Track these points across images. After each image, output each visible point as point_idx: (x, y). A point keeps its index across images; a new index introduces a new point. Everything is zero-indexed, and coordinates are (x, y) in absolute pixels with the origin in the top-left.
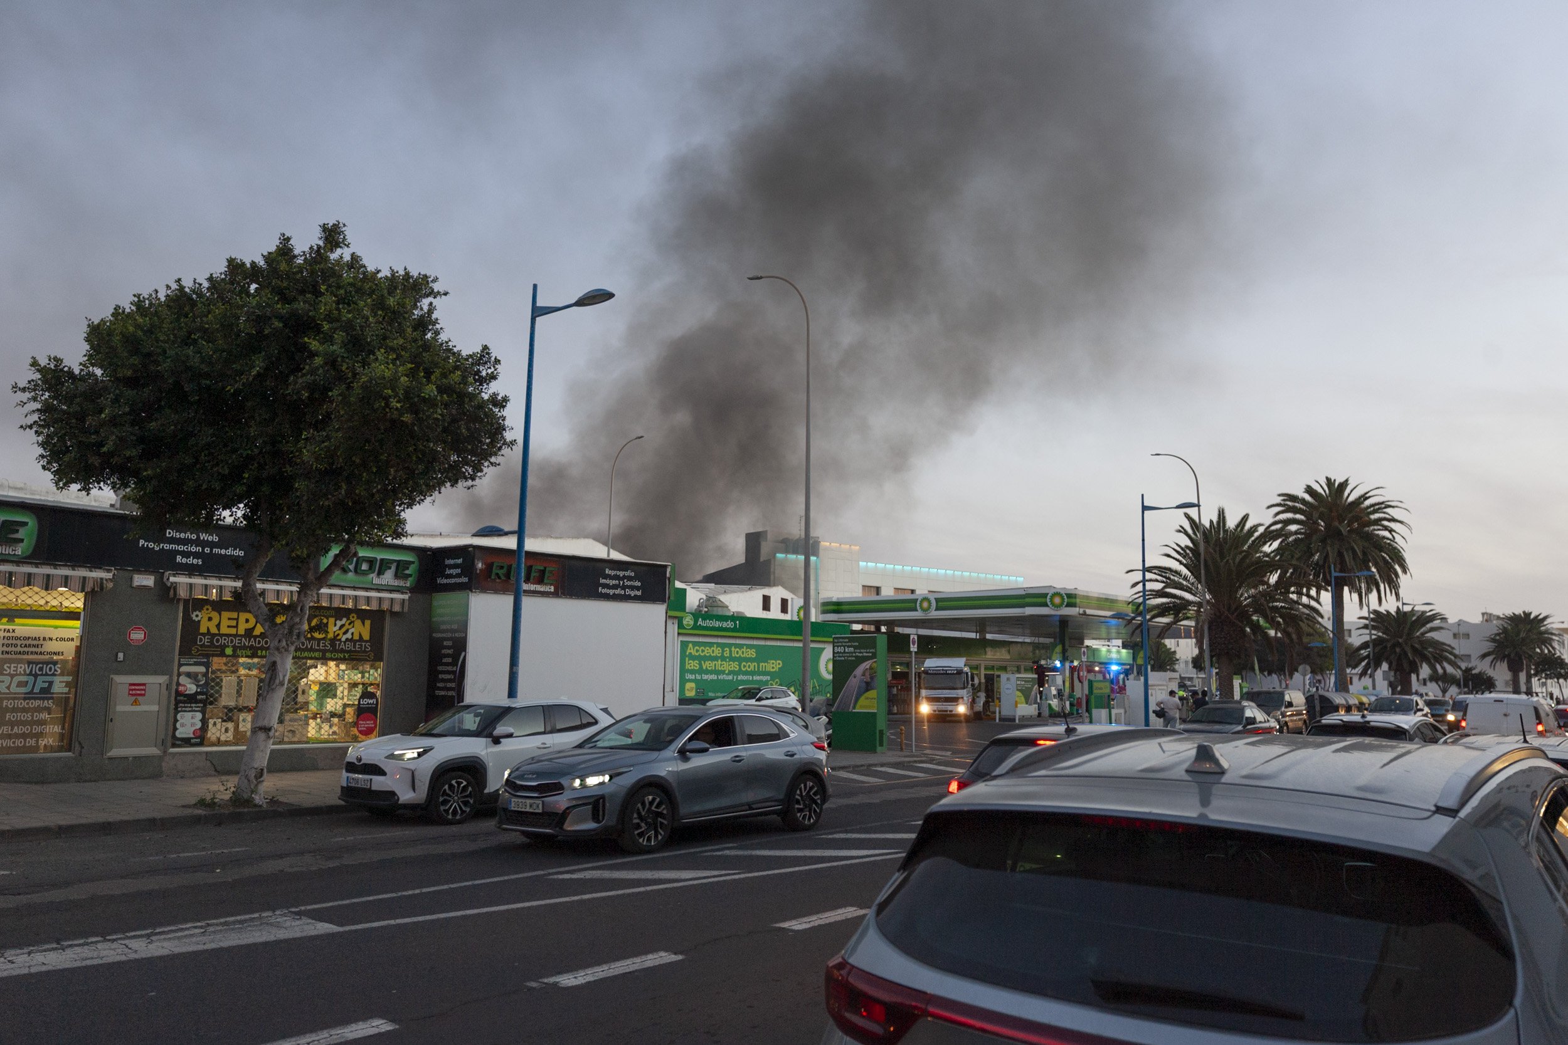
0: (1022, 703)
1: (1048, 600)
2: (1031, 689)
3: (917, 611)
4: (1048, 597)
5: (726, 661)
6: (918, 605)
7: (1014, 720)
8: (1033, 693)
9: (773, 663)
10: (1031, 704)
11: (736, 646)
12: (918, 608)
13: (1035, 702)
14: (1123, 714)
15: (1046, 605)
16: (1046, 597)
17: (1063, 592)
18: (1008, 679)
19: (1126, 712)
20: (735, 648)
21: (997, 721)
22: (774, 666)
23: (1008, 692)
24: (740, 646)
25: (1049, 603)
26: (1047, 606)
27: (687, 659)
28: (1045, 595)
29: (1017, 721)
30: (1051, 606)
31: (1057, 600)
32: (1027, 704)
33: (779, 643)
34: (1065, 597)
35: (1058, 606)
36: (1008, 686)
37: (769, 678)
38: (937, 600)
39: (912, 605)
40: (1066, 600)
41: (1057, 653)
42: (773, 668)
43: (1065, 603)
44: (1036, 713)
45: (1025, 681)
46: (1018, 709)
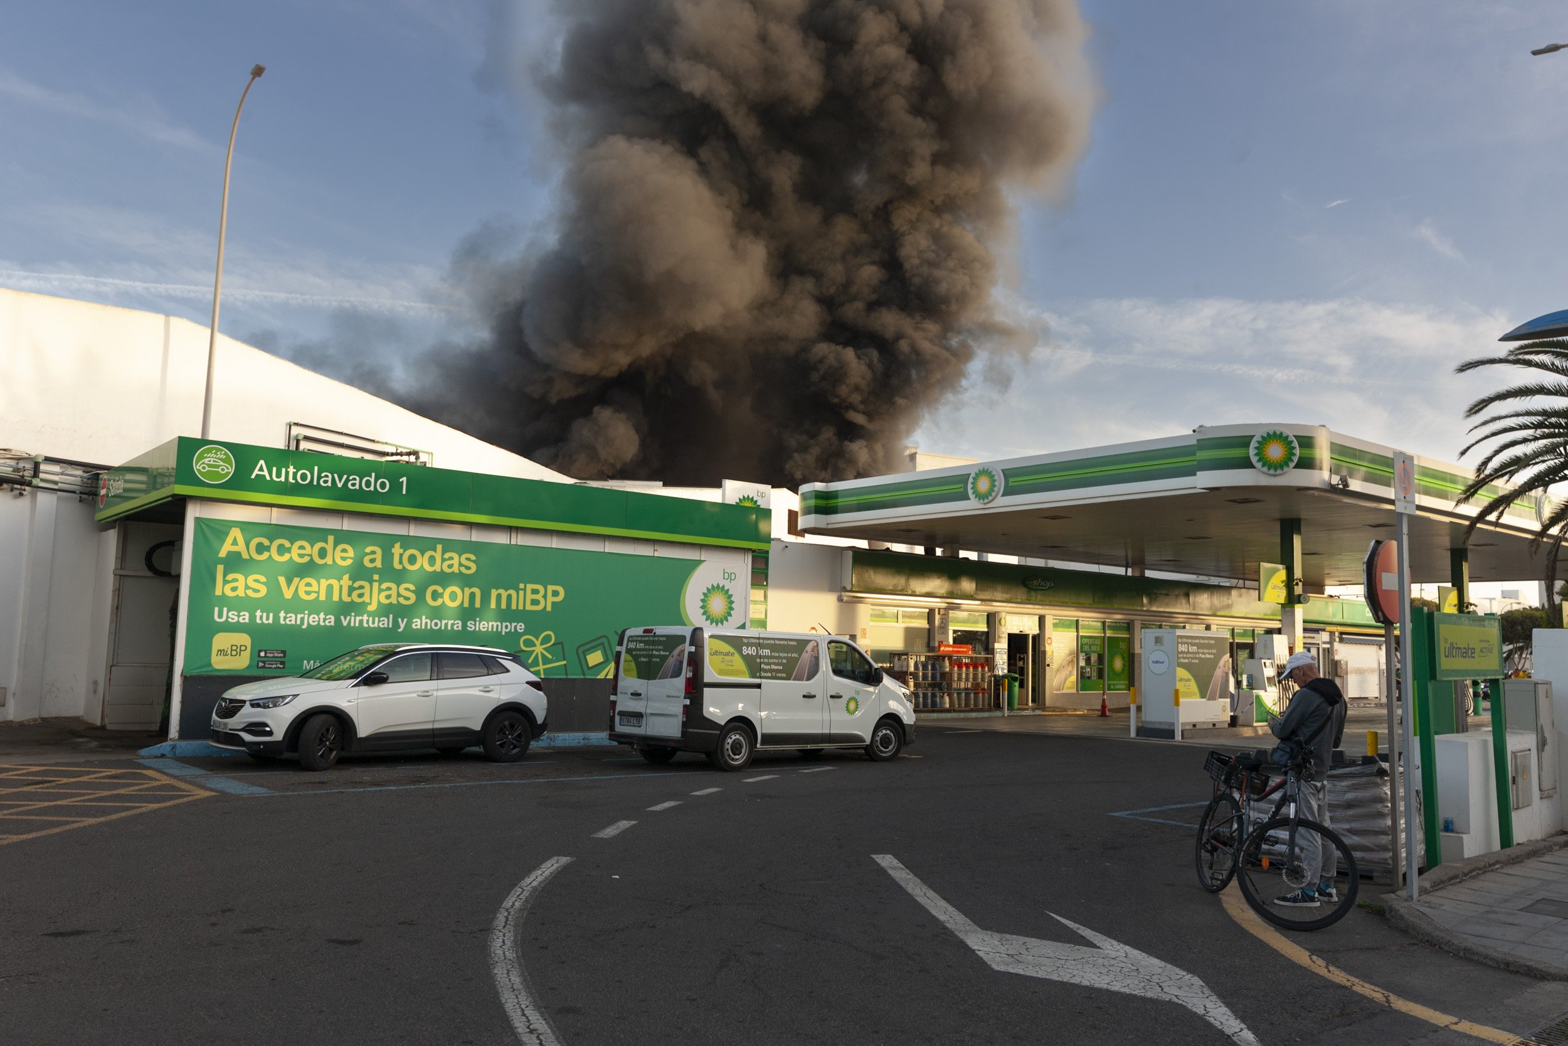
0: (1189, 695)
1: (1252, 452)
2: (1214, 664)
3: (967, 498)
4: (1253, 444)
5: (371, 581)
6: (970, 486)
7: (1170, 734)
8: (1219, 673)
9: (535, 592)
10: (1212, 698)
11: (407, 542)
12: (970, 492)
13: (1224, 693)
14: (1534, 752)
15: (1246, 464)
16: (1247, 445)
17: (1291, 434)
18: (1158, 640)
19: (1542, 744)
20: (405, 547)
21: (1133, 734)
22: (539, 597)
23: (1157, 669)
24: (425, 545)
25: (1254, 460)
26: (1250, 466)
27: (220, 568)
28: (1244, 442)
29: (1178, 737)
30: (1259, 465)
31: (1275, 452)
32: (1203, 696)
33: (555, 543)
34: (1296, 444)
35: (1277, 467)
36: (1158, 655)
37: (521, 627)
38: (1008, 474)
39: (956, 488)
40: (1297, 451)
41: (1274, 588)
42: (535, 602)
43: (1296, 459)
44: (1227, 718)
45: (1199, 646)
46: (1182, 709)
